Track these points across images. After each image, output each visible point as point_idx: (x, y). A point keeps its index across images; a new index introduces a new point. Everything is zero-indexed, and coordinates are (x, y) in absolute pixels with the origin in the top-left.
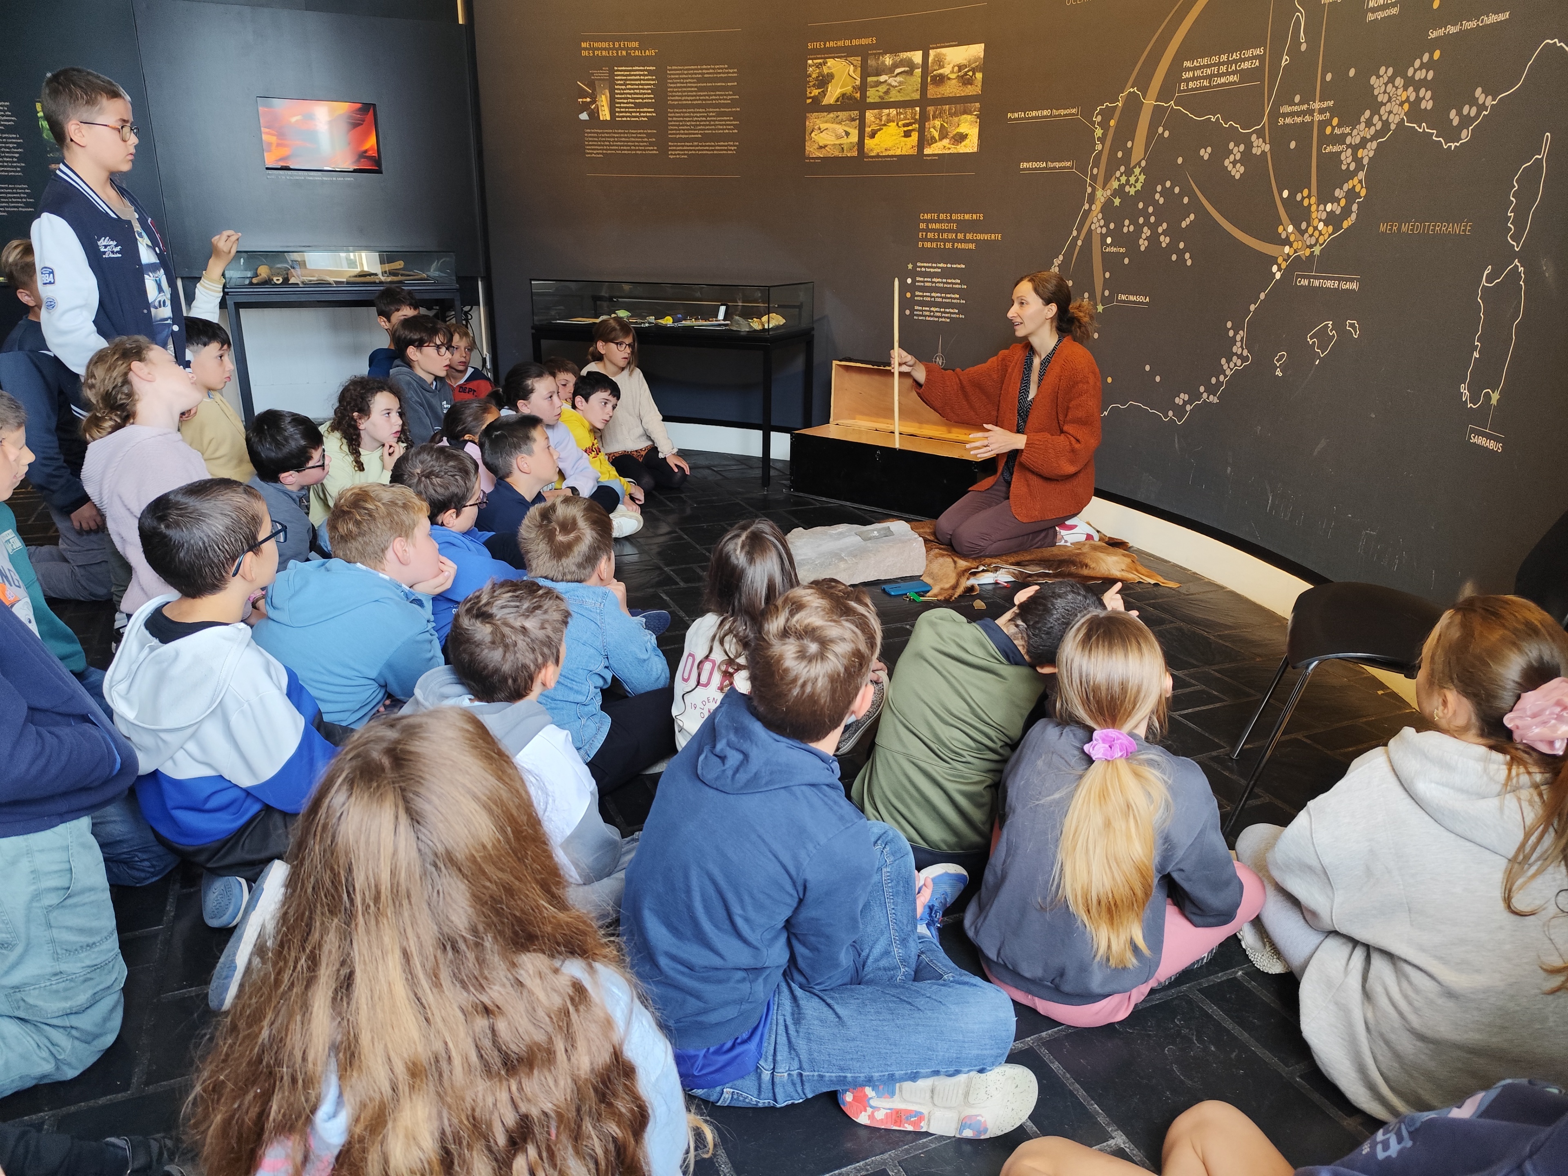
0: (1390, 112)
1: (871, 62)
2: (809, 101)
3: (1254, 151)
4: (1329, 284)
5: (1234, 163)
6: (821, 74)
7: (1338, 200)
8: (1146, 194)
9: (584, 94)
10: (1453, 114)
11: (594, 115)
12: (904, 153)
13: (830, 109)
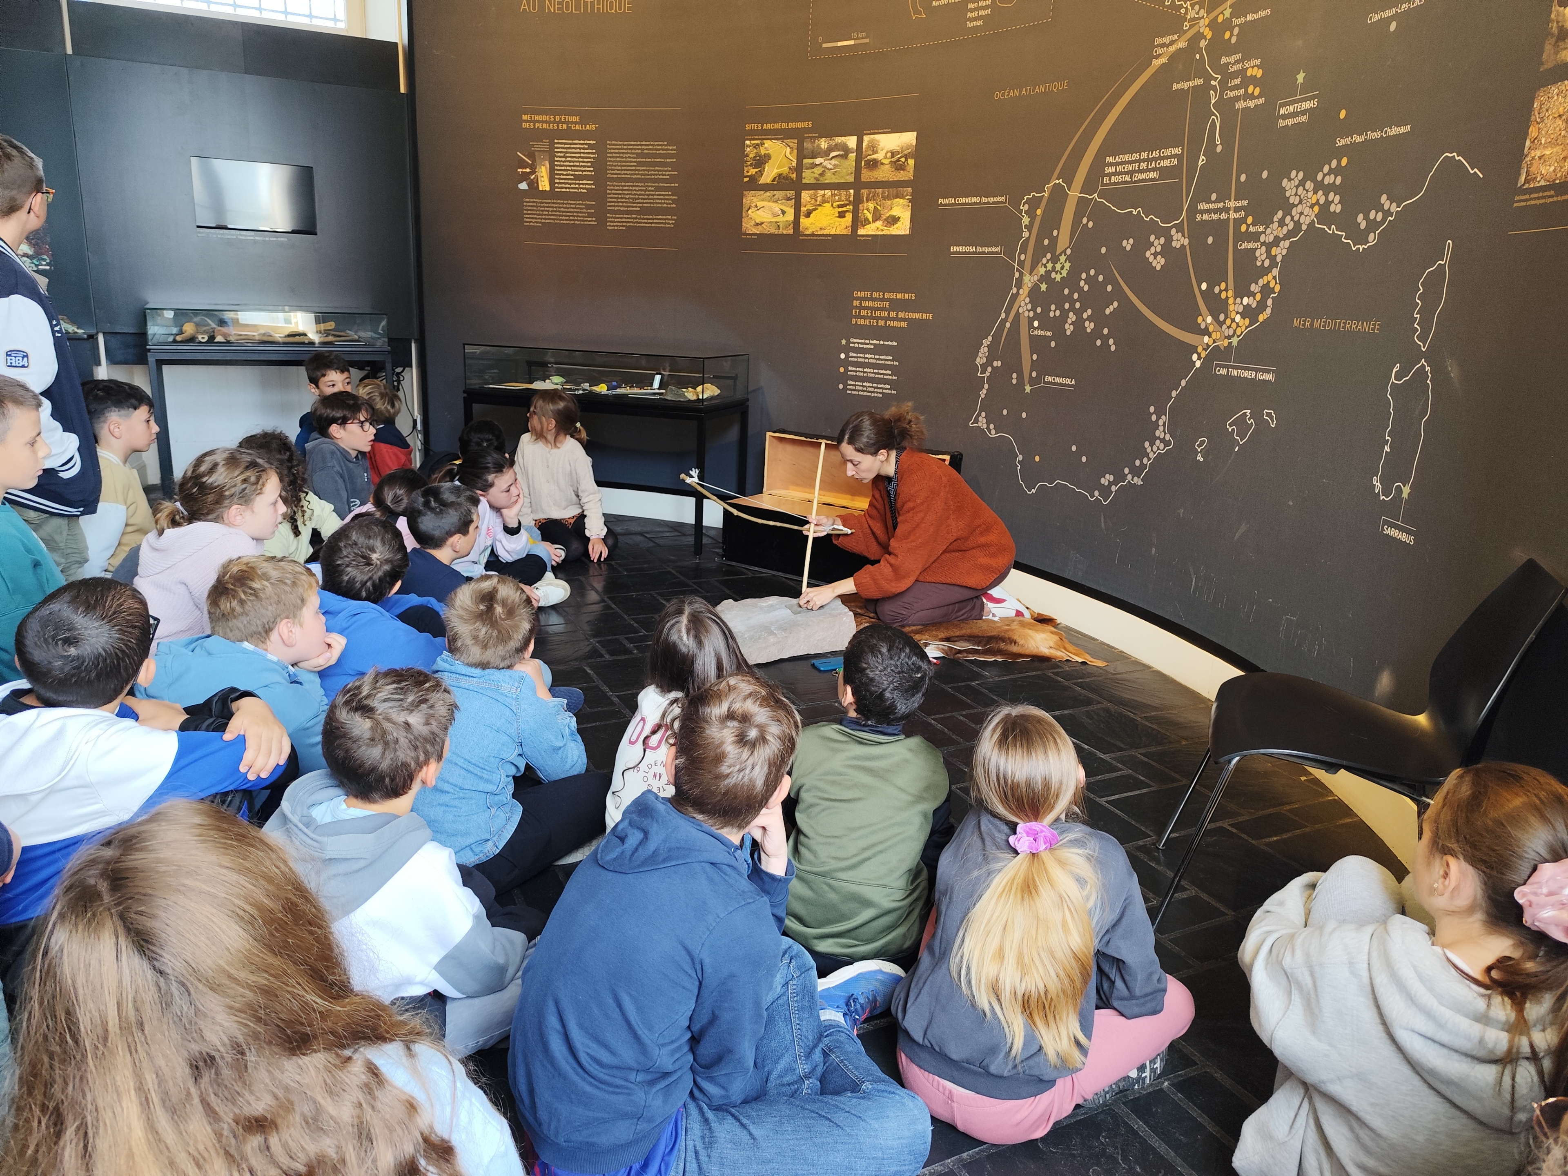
0: (1301, 214)
1: (807, 145)
2: (746, 180)
3: (1174, 244)
4: (1247, 374)
5: (1155, 255)
6: (758, 155)
7: (1253, 295)
8: (1072, 280)
9: (524, 165)
10: (1360, 217)
11: (534, 185)
12: (838, 232)
13: (766, 188)
